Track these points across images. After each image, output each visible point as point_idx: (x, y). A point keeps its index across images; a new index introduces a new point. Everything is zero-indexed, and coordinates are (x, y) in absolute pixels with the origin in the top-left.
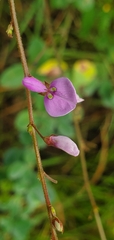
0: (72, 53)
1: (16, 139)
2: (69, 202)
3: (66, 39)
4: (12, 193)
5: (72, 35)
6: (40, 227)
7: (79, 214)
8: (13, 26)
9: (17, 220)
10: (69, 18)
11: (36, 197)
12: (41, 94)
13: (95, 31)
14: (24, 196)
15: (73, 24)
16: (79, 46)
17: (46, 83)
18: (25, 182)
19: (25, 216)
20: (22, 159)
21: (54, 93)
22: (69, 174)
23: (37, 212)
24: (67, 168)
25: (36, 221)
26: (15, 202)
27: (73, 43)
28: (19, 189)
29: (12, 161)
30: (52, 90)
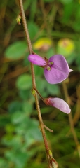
0: (57, 34)
1: (17, 95)
2: (55, 139)
3: (52, 24)
4: (14, 134)
5: (57, 21)
6: (34, 157)
7: (61, 148)
8: (21, 15)
9: (18, 152)
10: (55, 9)
11: (31, 136)
12: (41, 66)
13: (73, 18)
14: (23, 135)
15: (57, 13)
16: (61, 29)
17: (45, 59)
18: (24, 125)
19: (24, 150)
20: (21, 110)
21: (51, 66)
22: (55, 119)
23: (33, 147)
24: (53, 115)
25: (31, 153)
26: (17, 140)
27: (58, 27)
28: (20, 131)
29: (14, 110)
30: (50, 64)
